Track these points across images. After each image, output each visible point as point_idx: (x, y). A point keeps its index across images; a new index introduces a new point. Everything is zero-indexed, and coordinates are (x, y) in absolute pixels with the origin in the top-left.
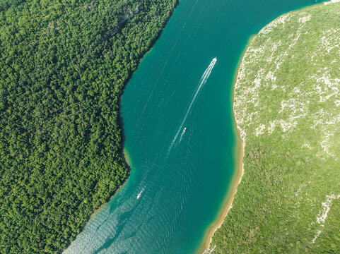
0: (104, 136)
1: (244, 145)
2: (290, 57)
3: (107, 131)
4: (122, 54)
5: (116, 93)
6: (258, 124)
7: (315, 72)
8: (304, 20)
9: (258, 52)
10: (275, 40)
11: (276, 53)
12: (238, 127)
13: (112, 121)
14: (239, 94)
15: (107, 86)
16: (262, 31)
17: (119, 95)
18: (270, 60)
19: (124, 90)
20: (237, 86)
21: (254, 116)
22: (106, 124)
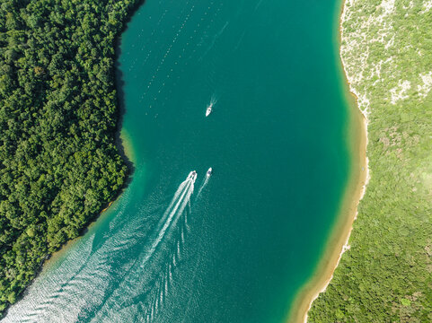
0: (77, 98)
3: (85, 90)
5: (111, 25)
6: (396, 80)
12: (353, 90)
13: (98, 73)
14: (350, 30)
15: (92, 10)
21: (384, 67)
22: (86, 77)
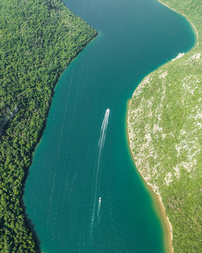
0: (15, 249)
1: (160, 199)
2: (165, 107)
3: (16, 241)
4: (12, 154)
5: (16, 195)
6: (165, 173)
7: (190, 113)
8: (164, 75)
9: (138, 112)
10: (148, 98)
11: (153, 108)
12: (148, 184)
13: (19, 227)
14: (137, 153)
15: (4, 192)
16: (134, 94)
17: (20, 196)
18: (150, 115)
19: (24, 189)
20: (132, 146)
21: (158, 168)
22: (14, 233)
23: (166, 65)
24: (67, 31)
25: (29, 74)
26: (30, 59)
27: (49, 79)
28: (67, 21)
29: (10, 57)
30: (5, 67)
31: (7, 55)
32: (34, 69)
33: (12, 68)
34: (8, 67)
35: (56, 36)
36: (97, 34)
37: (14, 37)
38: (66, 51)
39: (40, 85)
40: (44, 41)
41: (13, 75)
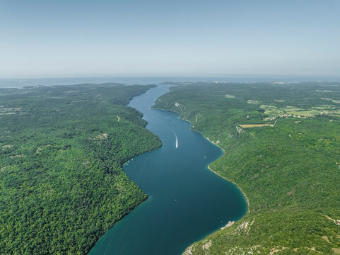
8: (207, 246)
23: (214, 234)
24: (118, 194)
25: (65, 236)
26: (72, 219)
27: (85, 242)
28: (119, 186)
29: (52, 215)
30: (43, 225)
31: (50, 213)
32: (73, 230)
33: (49, 227)
34: (45, 225)
35: (105, 198)
36: (147, 198)
37: (63, 196)
38: (111, 213)
39: (72, 248)
40: (91, 202)
41: (48, 235)
